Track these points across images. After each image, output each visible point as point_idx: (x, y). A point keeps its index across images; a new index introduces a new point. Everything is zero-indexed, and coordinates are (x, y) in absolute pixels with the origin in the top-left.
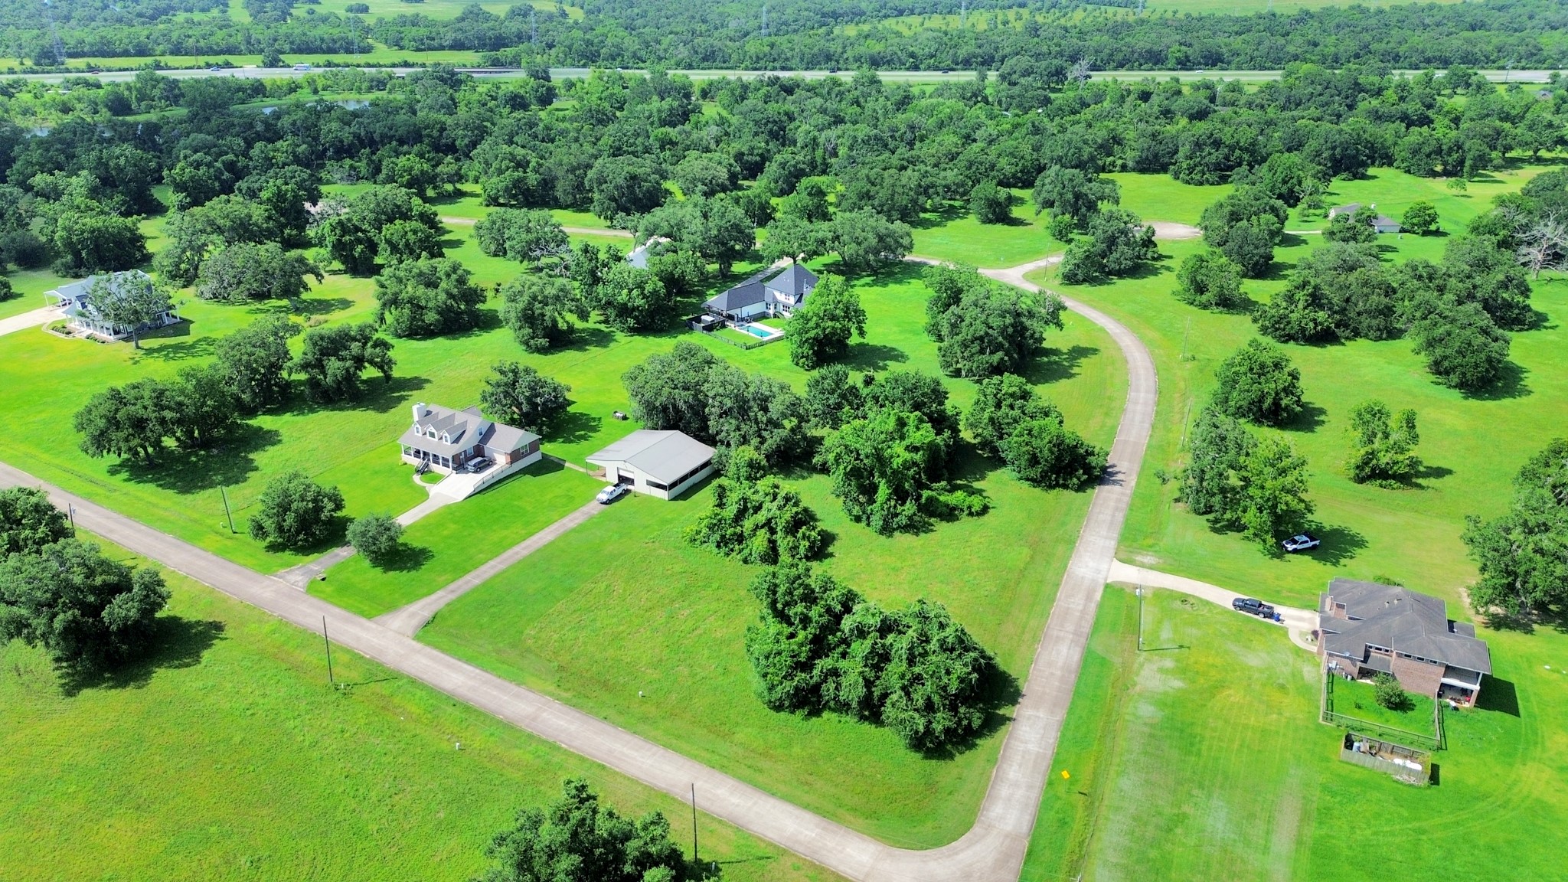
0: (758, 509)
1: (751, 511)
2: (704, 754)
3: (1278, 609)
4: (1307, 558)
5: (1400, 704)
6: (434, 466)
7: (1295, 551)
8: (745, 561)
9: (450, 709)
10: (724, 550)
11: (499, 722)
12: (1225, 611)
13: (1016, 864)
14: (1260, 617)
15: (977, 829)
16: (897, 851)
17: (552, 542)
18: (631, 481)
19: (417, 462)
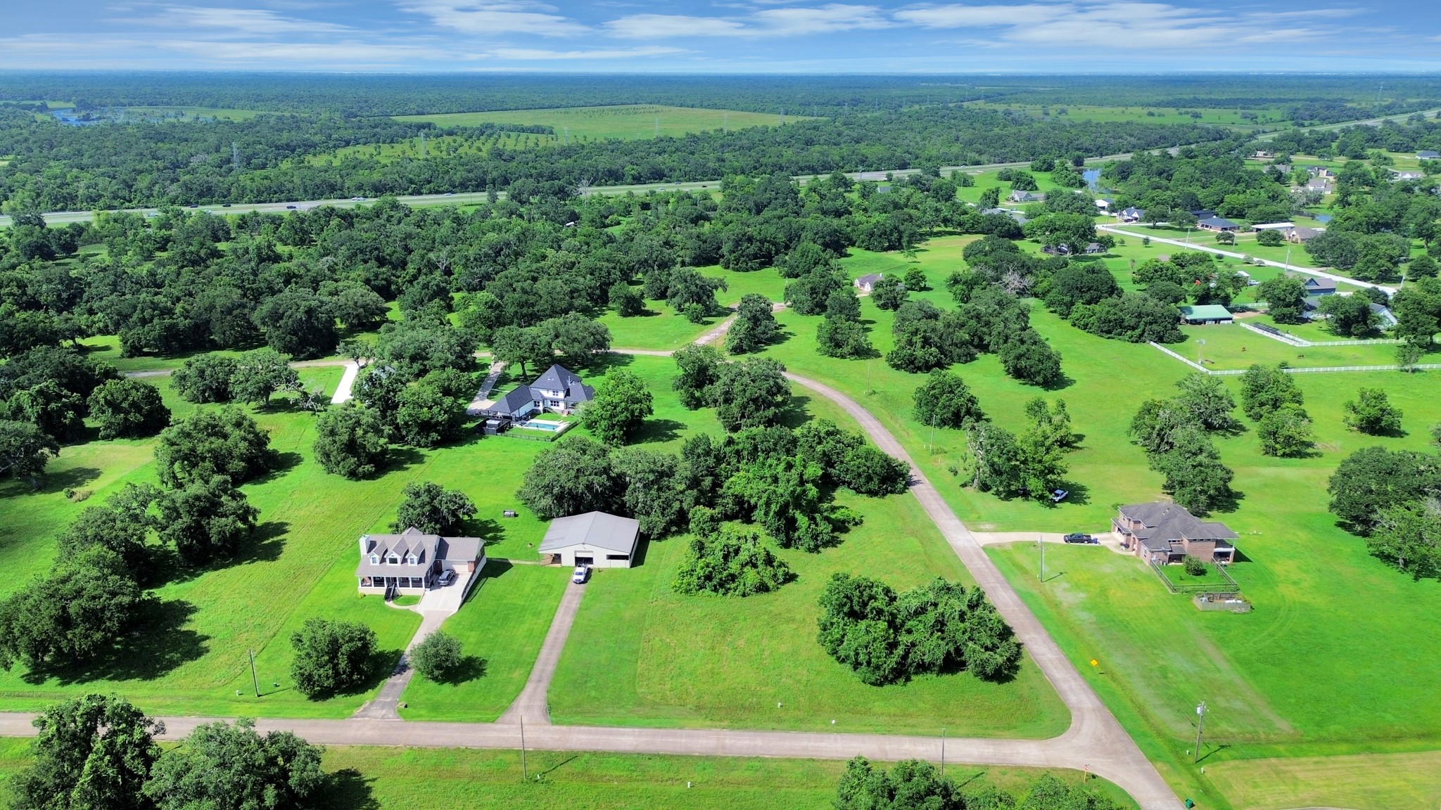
0: (737, 552)
1: (733, 555)
2: (866, 728)
3: (1093, 537)
4: (1067, 504)
5: (1200, 572)
6: (402, 591)
7: (1060, 501)
8: (744, 595)
9: (650, 763)
10: (721, 591)
11: (699, 757)
12: (1063, 546)
13: (1114, 723)
14: (1086, 544)
15: (1074, 713)
16: (1049, 741)
17: (575, 623)
18: (589, 560)
19: (382, 591)
